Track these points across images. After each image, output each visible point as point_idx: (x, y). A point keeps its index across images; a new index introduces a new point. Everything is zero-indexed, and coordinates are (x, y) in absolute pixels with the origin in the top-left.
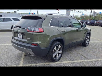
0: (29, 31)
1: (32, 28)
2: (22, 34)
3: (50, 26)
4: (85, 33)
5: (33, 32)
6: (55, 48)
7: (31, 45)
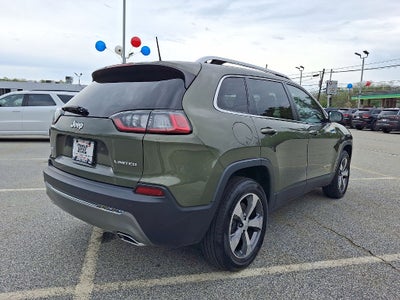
0: (123, 127)
1: (141, 114)
2: (92, 145)
3: (216, 106)
4: (336, 147)
5: (146, 132)
6: (238, 211)
7: (135, 192)
